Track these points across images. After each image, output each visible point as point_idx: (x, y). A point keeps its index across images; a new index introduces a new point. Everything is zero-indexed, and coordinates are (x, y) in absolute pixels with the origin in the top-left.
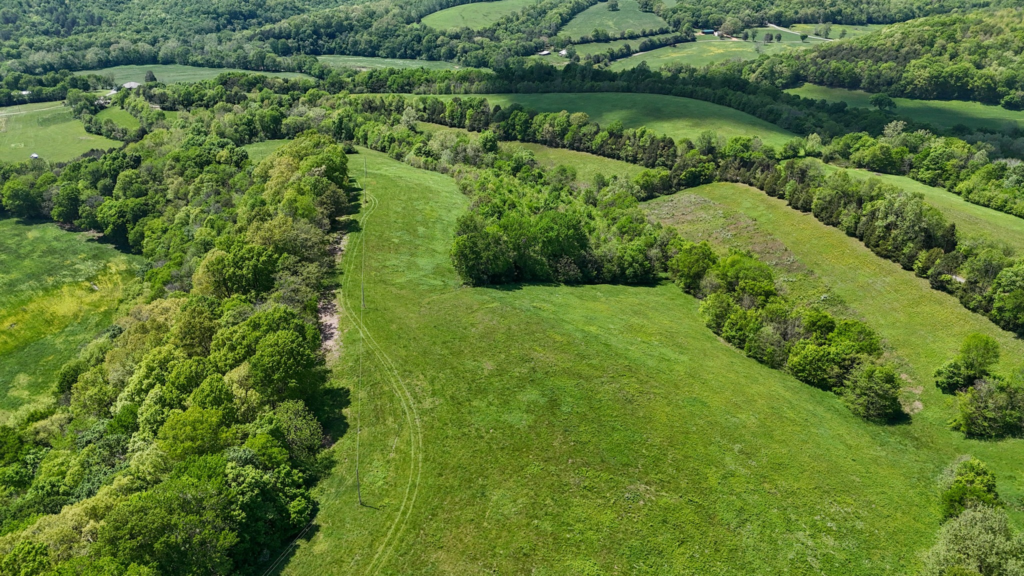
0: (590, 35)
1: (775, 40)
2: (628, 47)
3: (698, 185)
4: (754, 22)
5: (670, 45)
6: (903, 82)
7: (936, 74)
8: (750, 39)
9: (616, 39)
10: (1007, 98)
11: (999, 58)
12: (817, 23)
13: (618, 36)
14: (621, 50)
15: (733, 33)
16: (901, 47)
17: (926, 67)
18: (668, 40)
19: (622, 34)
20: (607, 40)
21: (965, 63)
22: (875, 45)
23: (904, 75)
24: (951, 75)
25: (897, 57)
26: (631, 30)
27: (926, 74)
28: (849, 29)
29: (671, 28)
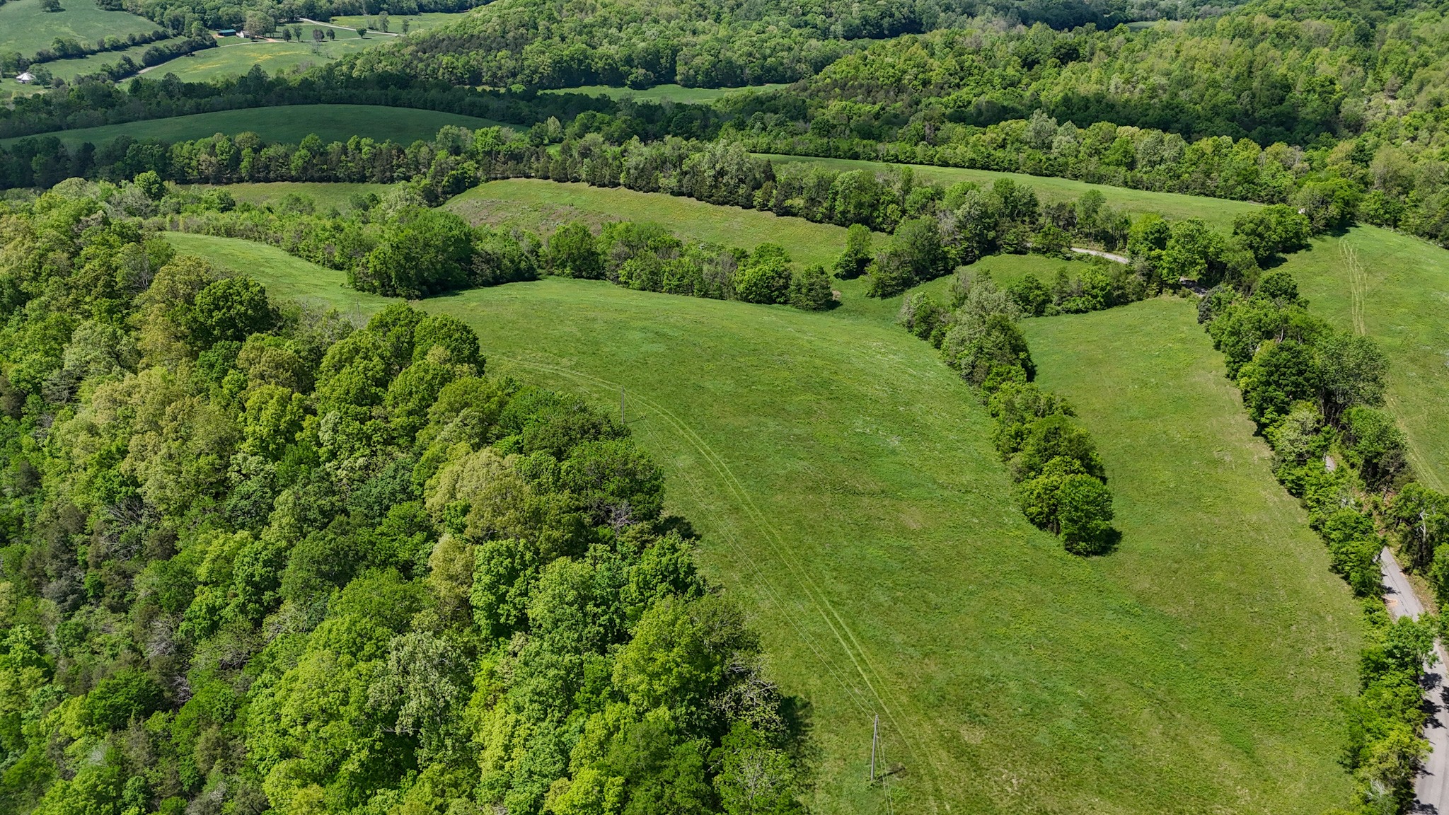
0: (50, 47)
1: (327, 38)
2: (129, 61)
3: (463, 191)
4: (281, 16)
5: (186, 53)
6: (527, 72)
7: (557, 58)
8: (294, 38)
9: (93, 53)
10: (632, 77)
11: (606, 36)
12: (360, 14)
13: (96, 48)
14: (120, 66)
15: (266, 31)
16: (505, 32)
17: (544, 53)
18: (179, 47)
19: (101, 44)
20: (81, 54)
21: (578, 45)
22: (476, 32)
23: (526, 63)
24: (572, 59)
25: (507, 45)
26: (113, 37)
27: (546, 59)
28: (413, 20)
29: (170, 31)
